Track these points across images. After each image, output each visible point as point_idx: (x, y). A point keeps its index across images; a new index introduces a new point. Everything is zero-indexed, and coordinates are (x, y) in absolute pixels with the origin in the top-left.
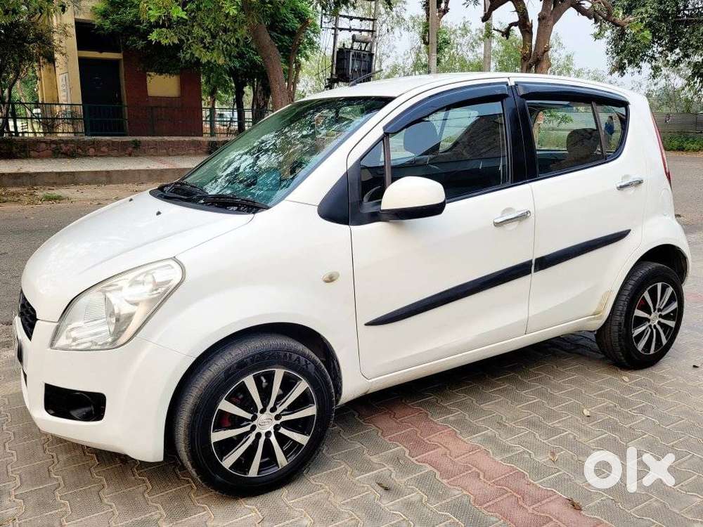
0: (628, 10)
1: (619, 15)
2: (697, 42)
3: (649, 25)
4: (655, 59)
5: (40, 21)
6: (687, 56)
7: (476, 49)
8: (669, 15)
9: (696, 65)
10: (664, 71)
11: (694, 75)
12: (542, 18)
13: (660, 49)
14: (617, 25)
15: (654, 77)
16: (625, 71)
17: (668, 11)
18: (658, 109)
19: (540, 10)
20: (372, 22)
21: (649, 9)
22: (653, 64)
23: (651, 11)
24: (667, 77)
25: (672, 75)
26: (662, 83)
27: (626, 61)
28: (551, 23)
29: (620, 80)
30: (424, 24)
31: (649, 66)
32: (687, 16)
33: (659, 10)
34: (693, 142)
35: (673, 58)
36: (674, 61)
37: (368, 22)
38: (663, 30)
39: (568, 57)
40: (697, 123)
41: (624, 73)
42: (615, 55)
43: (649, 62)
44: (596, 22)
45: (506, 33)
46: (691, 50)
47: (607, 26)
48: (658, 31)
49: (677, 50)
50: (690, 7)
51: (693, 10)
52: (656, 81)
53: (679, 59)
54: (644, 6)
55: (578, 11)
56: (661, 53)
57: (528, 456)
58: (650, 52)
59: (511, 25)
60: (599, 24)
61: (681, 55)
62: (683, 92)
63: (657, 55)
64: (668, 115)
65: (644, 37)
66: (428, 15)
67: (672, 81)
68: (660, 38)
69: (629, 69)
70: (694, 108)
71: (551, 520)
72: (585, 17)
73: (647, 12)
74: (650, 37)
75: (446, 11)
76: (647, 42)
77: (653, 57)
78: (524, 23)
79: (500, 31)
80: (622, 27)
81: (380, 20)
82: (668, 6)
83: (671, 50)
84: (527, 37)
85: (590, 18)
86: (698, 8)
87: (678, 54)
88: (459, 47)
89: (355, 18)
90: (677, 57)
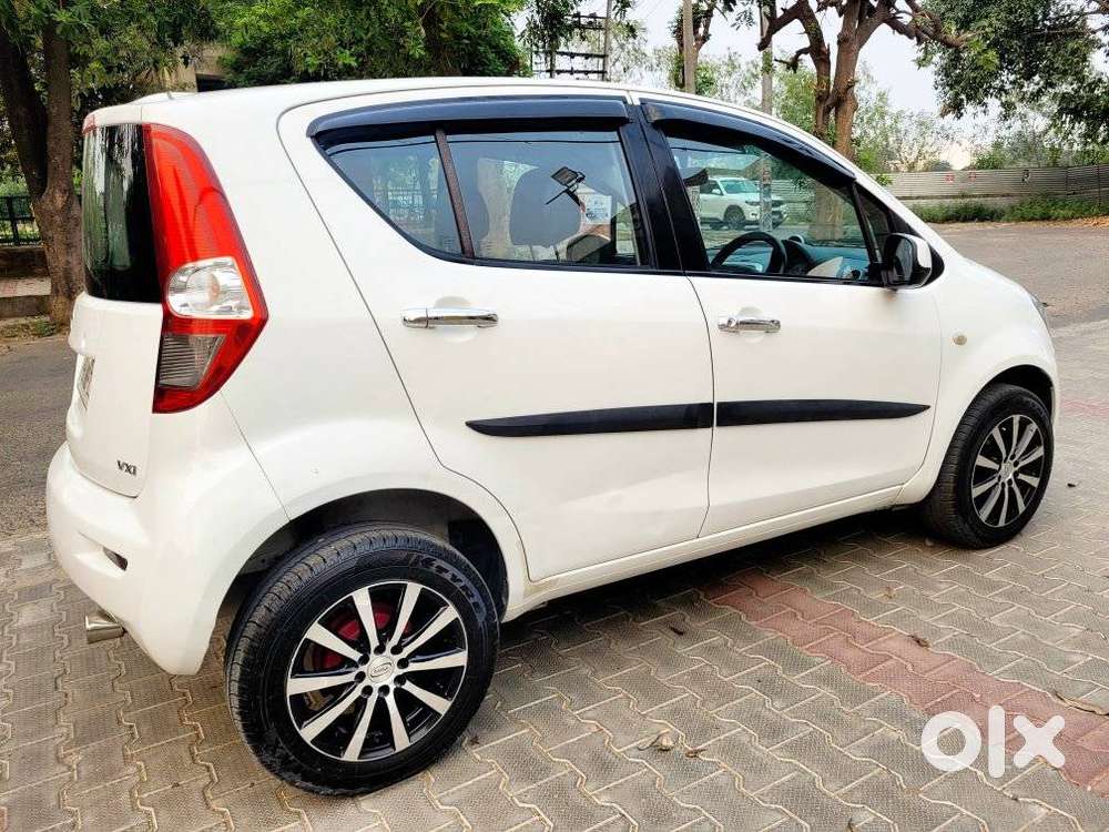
0: (964, 24)
1: (952, 30)
2: (1063, 64)
3: (995, 44)
4: (1007, 93)
5: (148, 80)
6: (1052, 85)
7: (749, 90)
8: (1022, 29)
9: (1064, 96)
10: (1020, 108)
11: (1061, 112)
12: (842, 41)
13: (1012, 78)
14: (949, 46)
15: (1006, 118)
16: (962, 111)
17: (1022, 22)
18: (1012, 163)
19: (839, 29)
20: (601, 61)
21: (994, 22)
22: (1003, 99)
23: (997, 24)
24: (1023, 117)
25: (1031, 114)
26: (1017, 125)
27: (963, 97)
28: (855, 47)
29: (957, 124)
30: (677, 58)
31: (998, 103)
32: (1049, 28)
33: (1009, 22)
34: (1063, 208)
35: (1031, 89)
36: (1032, 94)
37: (596, 60)
38: (1016, 50)
39: (882, 96)
40: (1067, 181)
41: (962, 115)
42: (947, 88)
43: (997, 97)
44: (919, 42)
45: (793, 65)
46: (1057, 76)
47: (935, 47)
48: (1007, 51)
49: (1037, 78)
50: (1052, 15)
51: (1057, 19)
52: (1007, 123)
53: (1040, 91)
54: (986, 17)
55: (894, 28)
56: (1013, 83)
57: (856, 593)
58: (997, 83)
59: (800, 53)
60: (923, 46)
61: (1042, 83)
62: (1047, 137)
63: (1008, 87)
64: (1026, 171)
65: (988, 61)
66: (681, 45)
67: (1031, 121)
68: (1011, 62)
69: (969, 108)
70: (1063, 160)
71: (891, 658)
72: (904, 37)
73: (991, 25)
74: (997, 61)
75: (705, 38)
76: (992, 68)
77: (1002, 89)
78: (817, 49)
79: (784, 62)
80: (957, 47)
81: (612, 57)
82: (1020, 16)
83: (1028, 77)
84: (823, 68)
85: (911, 38)
86: (1064, 17)
87: (1038, 84)
88: (724, 89)
89: (578, 55)
90: (1037, 87)
